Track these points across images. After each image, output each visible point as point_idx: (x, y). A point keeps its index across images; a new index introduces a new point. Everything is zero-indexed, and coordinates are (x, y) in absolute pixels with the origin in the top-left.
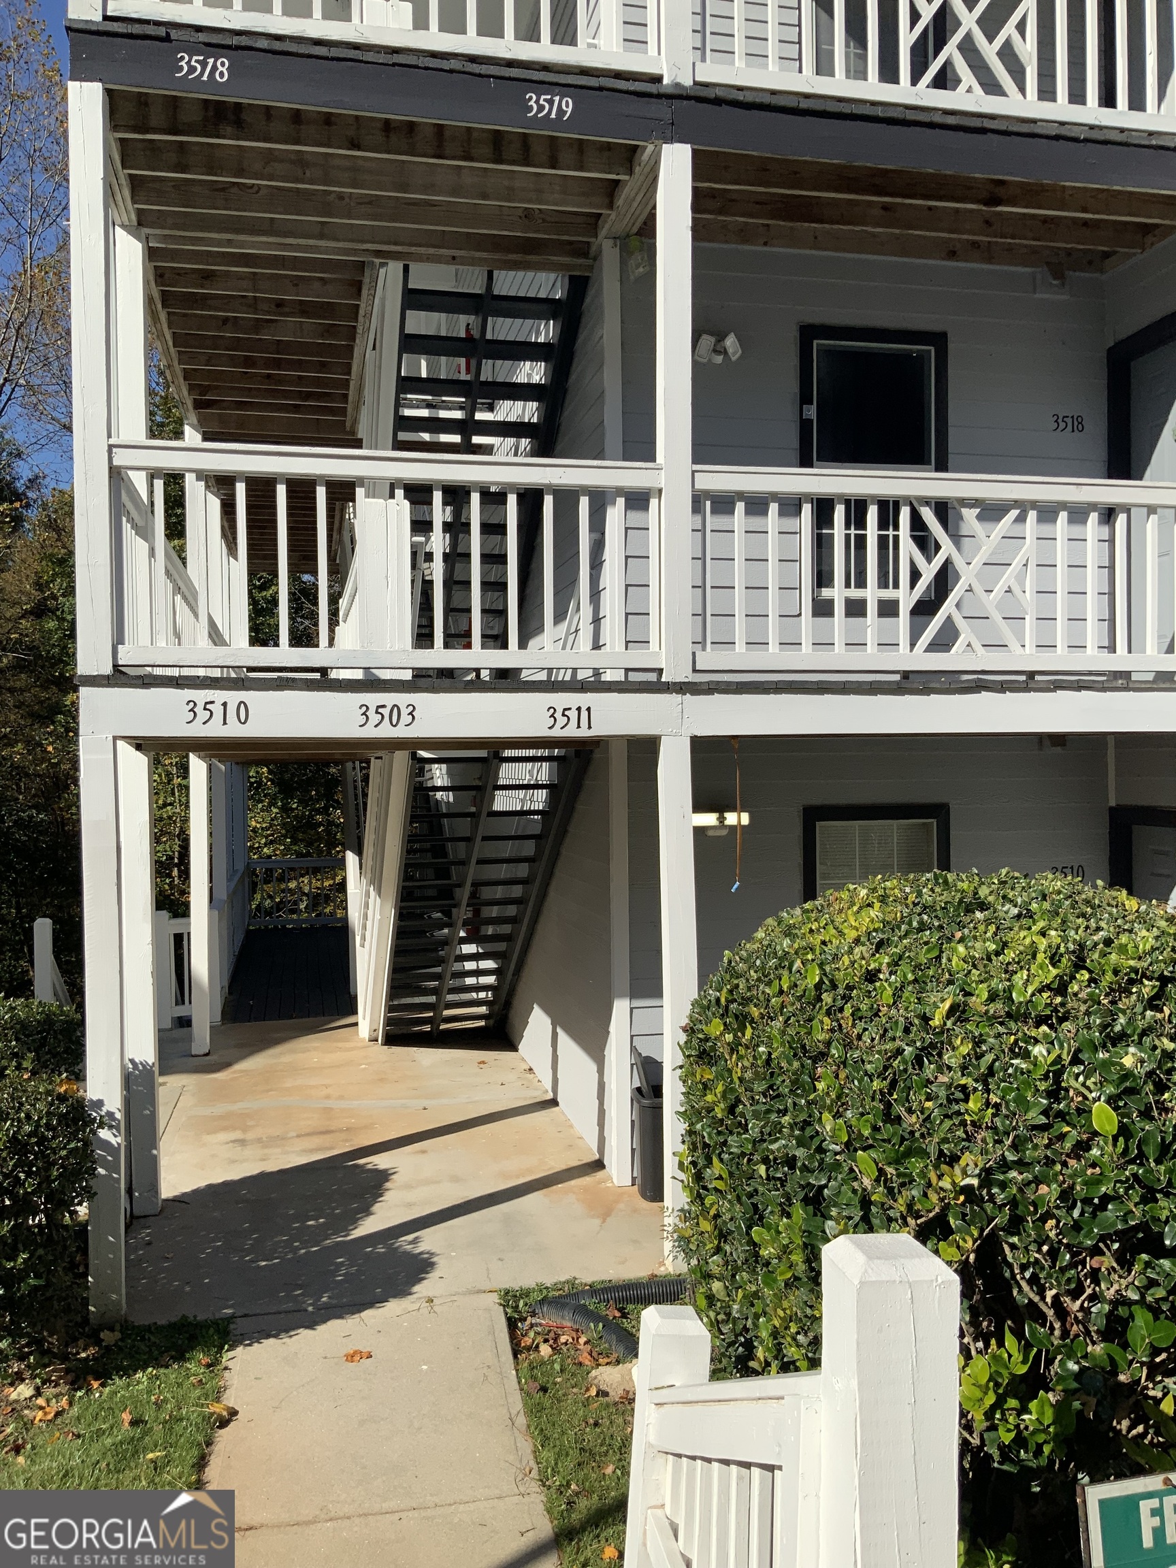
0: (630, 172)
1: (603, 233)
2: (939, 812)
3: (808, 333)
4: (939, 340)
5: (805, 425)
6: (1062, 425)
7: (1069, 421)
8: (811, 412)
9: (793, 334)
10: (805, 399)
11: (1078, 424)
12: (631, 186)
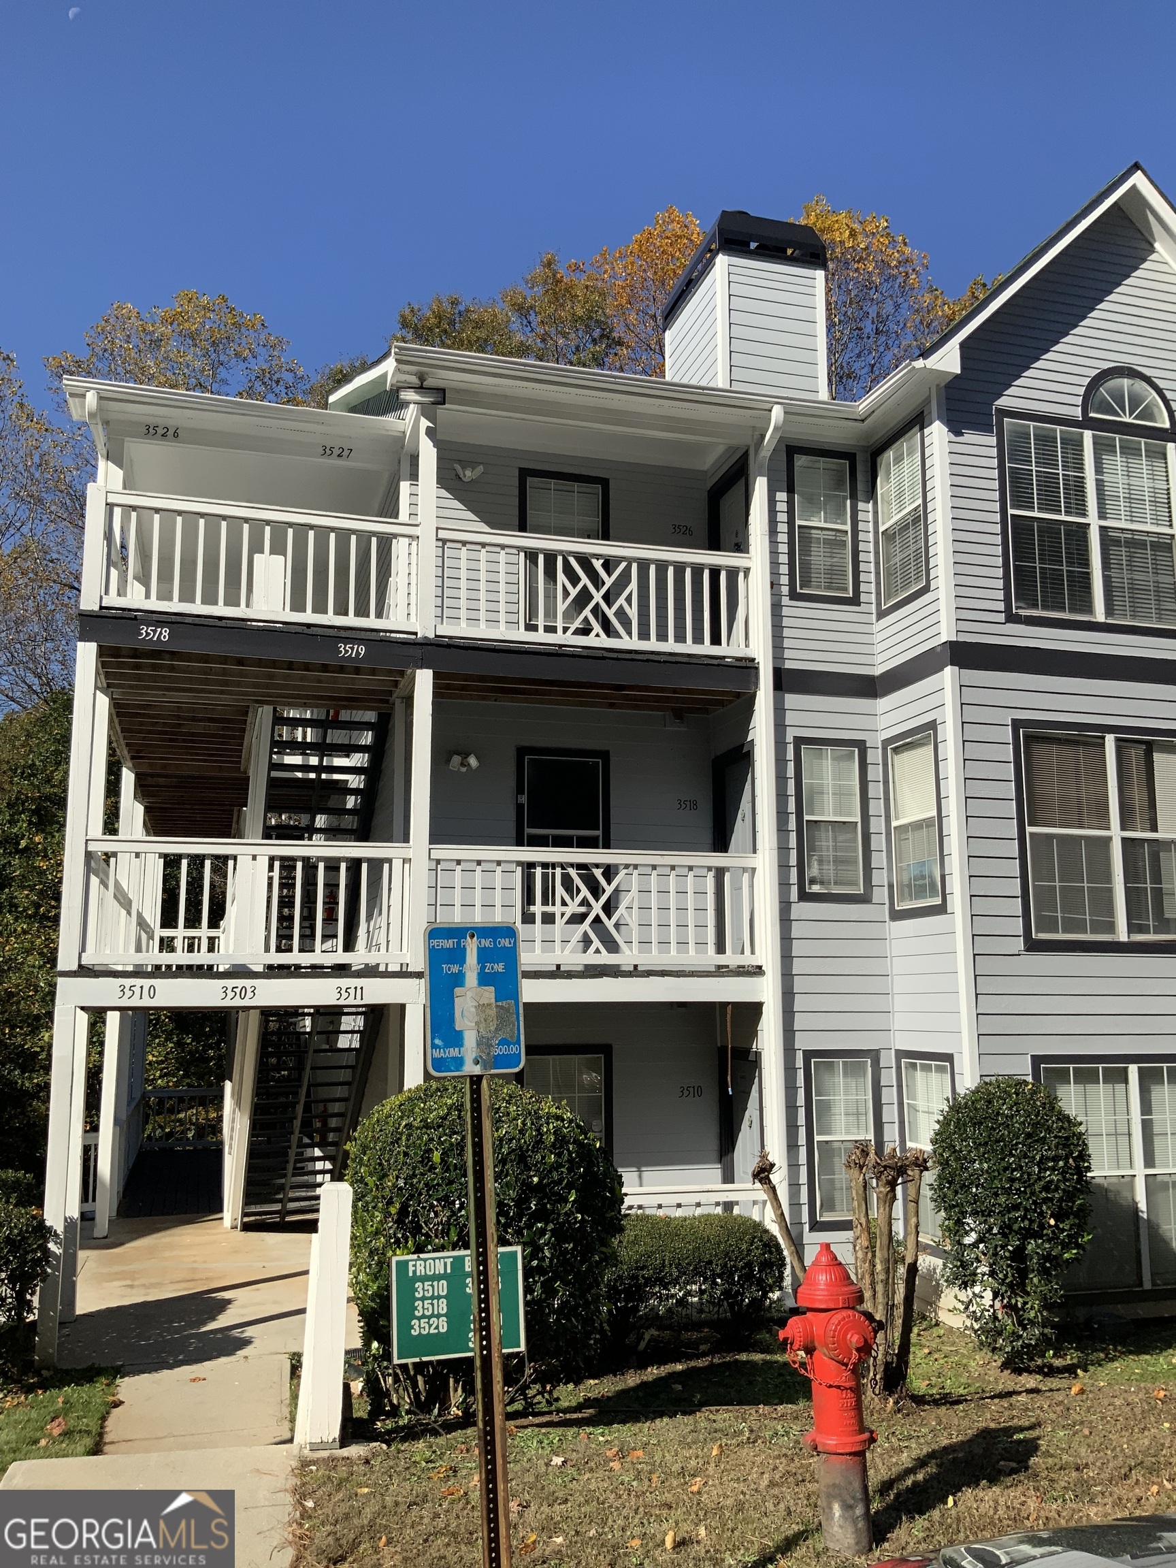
0: (403, 677)
1: (395, 695)
2: (606, 1050)
3: (522, 752)
4: (605, 755)
5: (520, 807)
6: (684, 806)
7: (688, 803)
8: (524, 799)
9: (512, 753)
10: (520, 791)
11: (694, 805)
12: (403, 682)
